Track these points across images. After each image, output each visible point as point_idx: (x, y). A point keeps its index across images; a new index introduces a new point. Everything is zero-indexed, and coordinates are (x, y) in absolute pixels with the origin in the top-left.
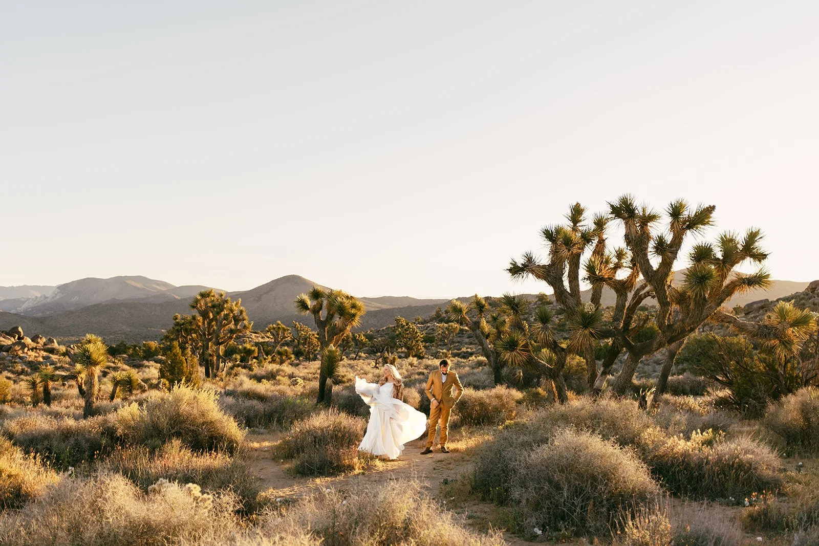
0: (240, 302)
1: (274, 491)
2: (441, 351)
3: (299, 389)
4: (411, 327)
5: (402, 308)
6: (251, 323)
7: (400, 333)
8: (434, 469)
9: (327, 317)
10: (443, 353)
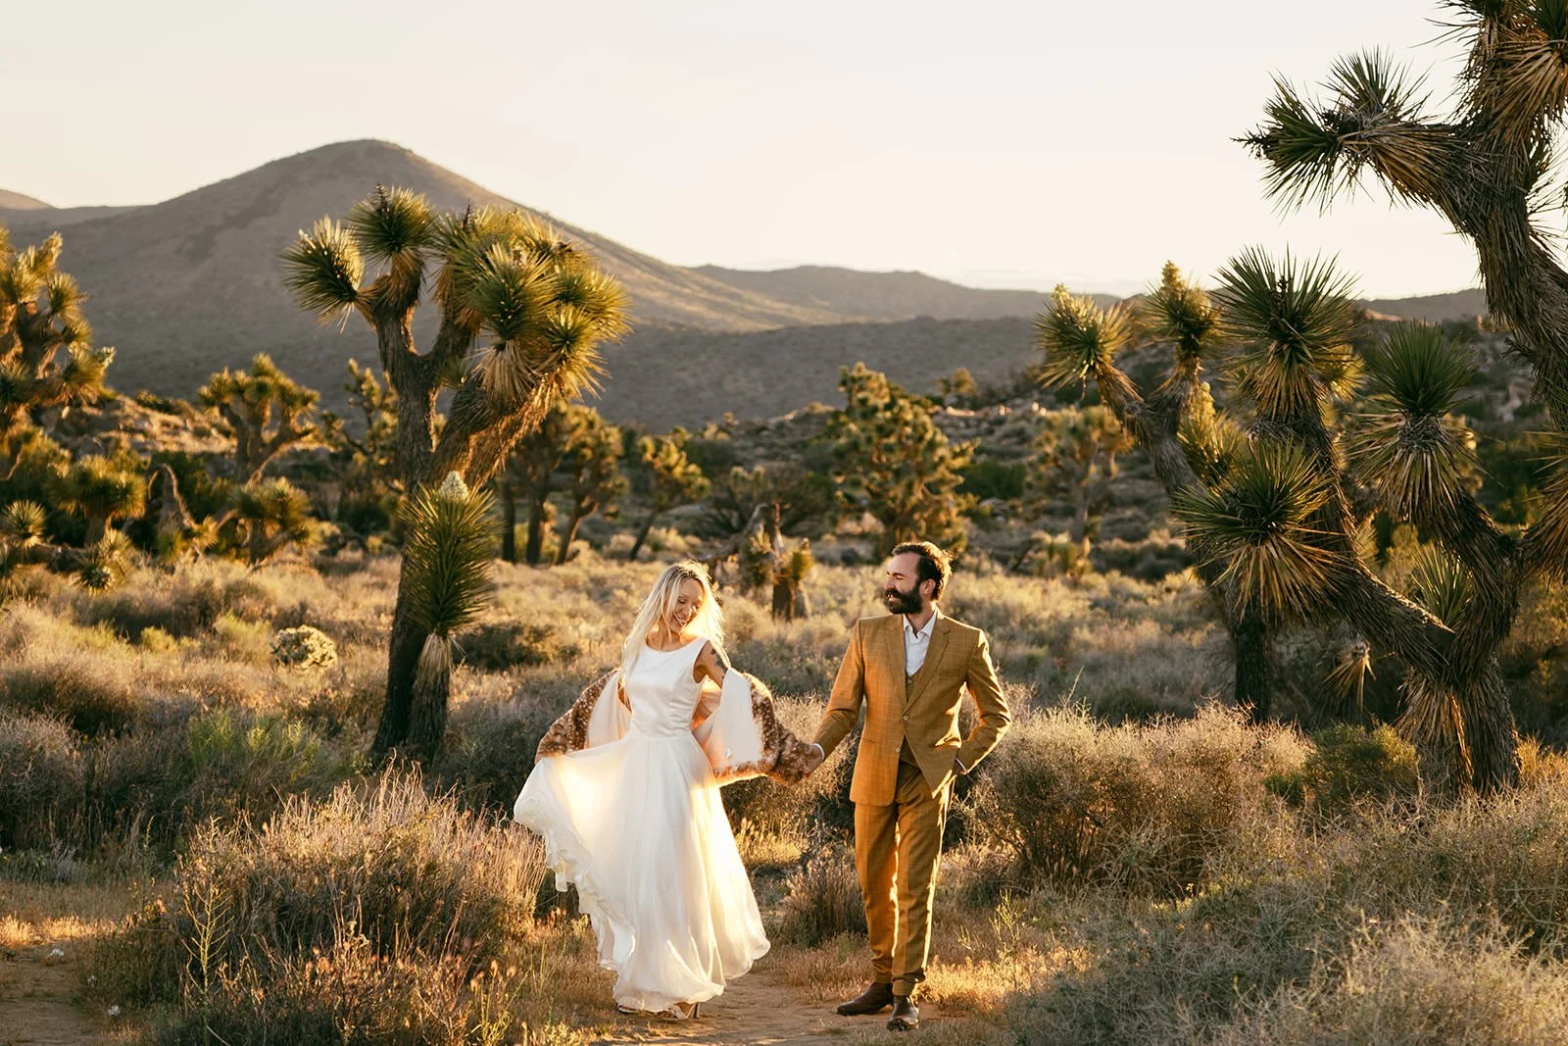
0: (55, 252)
2: (1047, 538)
3: (308, 681)
4: (909, 417)
5: (889, 328)
6: (103, 357)
7: (854, 446)
9: (442, 341)
10: (1051, 550)
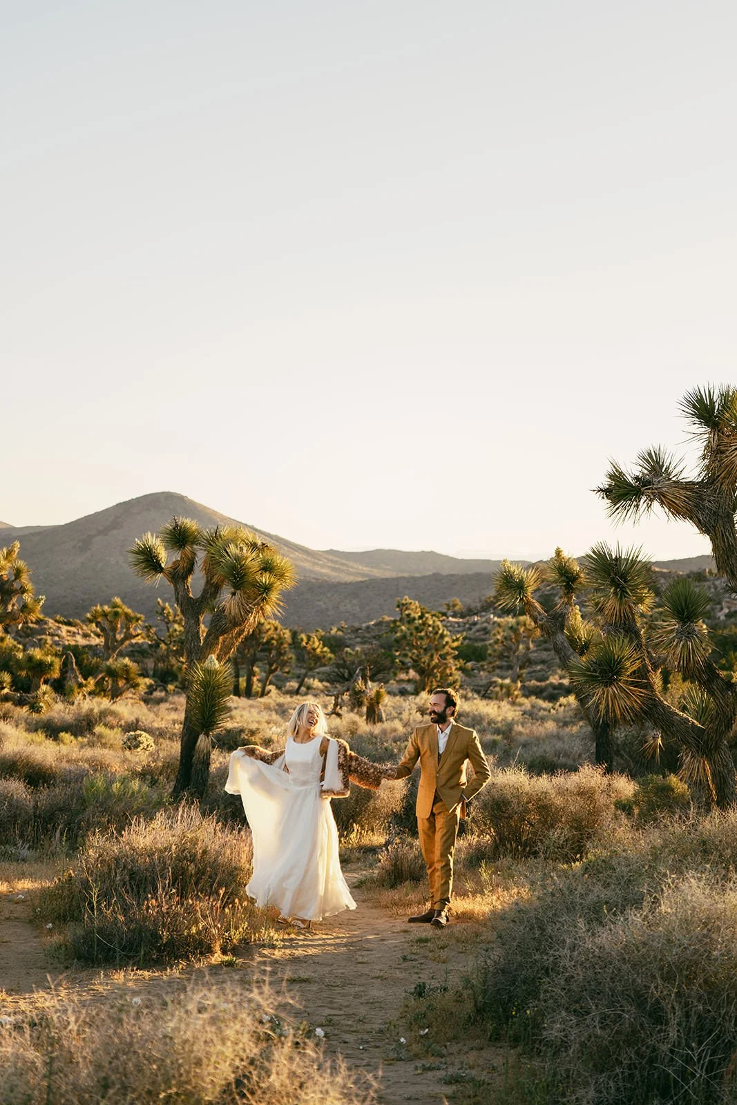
0: (16, 550)
1: (9, 999)
2: (500, 681)
3: (140, 758)
4: (431, 622)
5: (419, 579)
6: (40, 600)
7: (404, 637)
8: (405, 959)
9: (205, 591)
10: (502, 686)
